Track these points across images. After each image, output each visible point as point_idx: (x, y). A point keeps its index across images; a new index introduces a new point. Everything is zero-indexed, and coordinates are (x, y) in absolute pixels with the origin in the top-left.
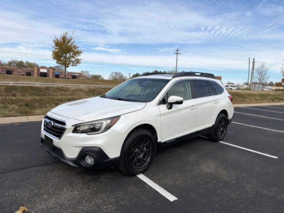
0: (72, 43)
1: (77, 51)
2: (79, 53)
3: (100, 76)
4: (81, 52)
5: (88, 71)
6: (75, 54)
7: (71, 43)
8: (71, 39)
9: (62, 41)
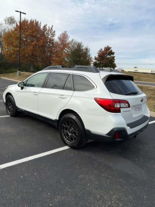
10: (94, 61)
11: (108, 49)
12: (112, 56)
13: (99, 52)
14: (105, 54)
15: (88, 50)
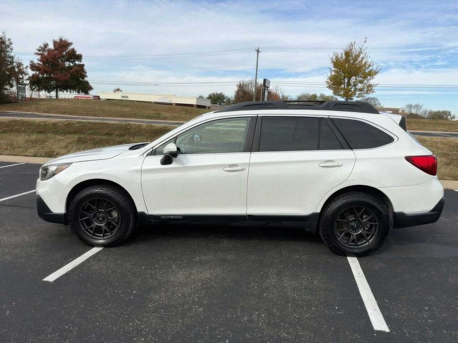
0: (363, 58)
1: (370, 72)
2: (372, 74)
3: (447, 113)
4: (376, 73)
5: (420, 104)
6: (365, 77)
7: (360, 59)
8: (360, 52)
9: (344, 57)
10: (31, 73)
11: (62, 45)
12: (77, 62)
13: (39, 50)
14: (59, 58)
15: (7, 43)
